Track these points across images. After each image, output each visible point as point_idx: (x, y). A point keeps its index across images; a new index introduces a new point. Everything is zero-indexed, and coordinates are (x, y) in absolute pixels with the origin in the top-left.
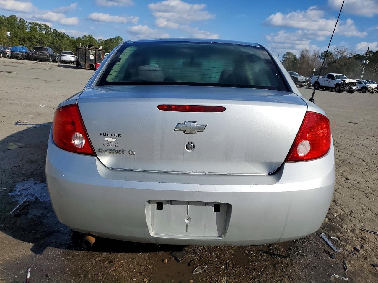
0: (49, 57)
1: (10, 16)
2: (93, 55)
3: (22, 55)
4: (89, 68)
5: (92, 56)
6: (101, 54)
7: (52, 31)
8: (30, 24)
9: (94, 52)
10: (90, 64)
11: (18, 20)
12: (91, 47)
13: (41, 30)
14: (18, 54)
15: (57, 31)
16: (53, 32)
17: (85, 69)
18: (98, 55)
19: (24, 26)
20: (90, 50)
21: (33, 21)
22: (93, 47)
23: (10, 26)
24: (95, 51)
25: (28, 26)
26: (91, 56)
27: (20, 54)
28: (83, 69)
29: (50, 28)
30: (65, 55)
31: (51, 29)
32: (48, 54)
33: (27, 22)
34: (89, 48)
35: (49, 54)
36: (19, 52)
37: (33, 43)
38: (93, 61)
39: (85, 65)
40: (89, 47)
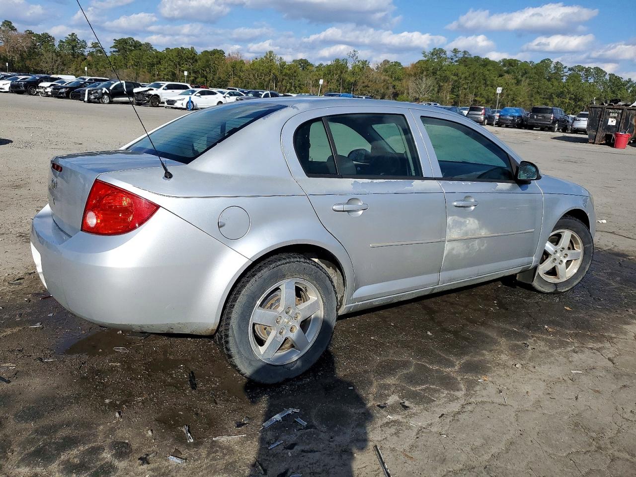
0: (554, 123)
1: (542, 62)
2: (615, 117)
3: (513, 120)
4: (604, 142)
5: (613, 119)
6: (632, 116)
7: (607, 77)
8: (570, 69)
9: (618, 113)
10: (606, 135)
11: (552, 66)
12: (616, 103)
13: (587, 78)
14: (507, 120)
15: (616, 77)
16: (608, 79)
17: (593, 143)
18: (627, 119)
19: (559, 75)
20: (611, 109)
21: (576, 65)
22: (621, 103)
23: (537, 76)
24: (620, 111)
25: (567, 74)
26: (610, 120)
27: (510, 120)
28: (590, 143)
29: (604, 72)
30: (582, 119)
31: (606, 73)
32: (552, 118)
33: (565, 67)
34: (612, 105)
35: (554, 118)
36: (510, 116)
37: (563, 101)
38: (614, 129)
39: (596, 136)
40: (609, 105)
